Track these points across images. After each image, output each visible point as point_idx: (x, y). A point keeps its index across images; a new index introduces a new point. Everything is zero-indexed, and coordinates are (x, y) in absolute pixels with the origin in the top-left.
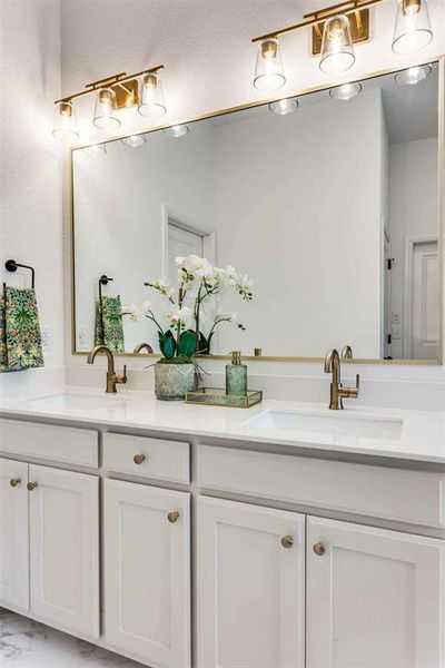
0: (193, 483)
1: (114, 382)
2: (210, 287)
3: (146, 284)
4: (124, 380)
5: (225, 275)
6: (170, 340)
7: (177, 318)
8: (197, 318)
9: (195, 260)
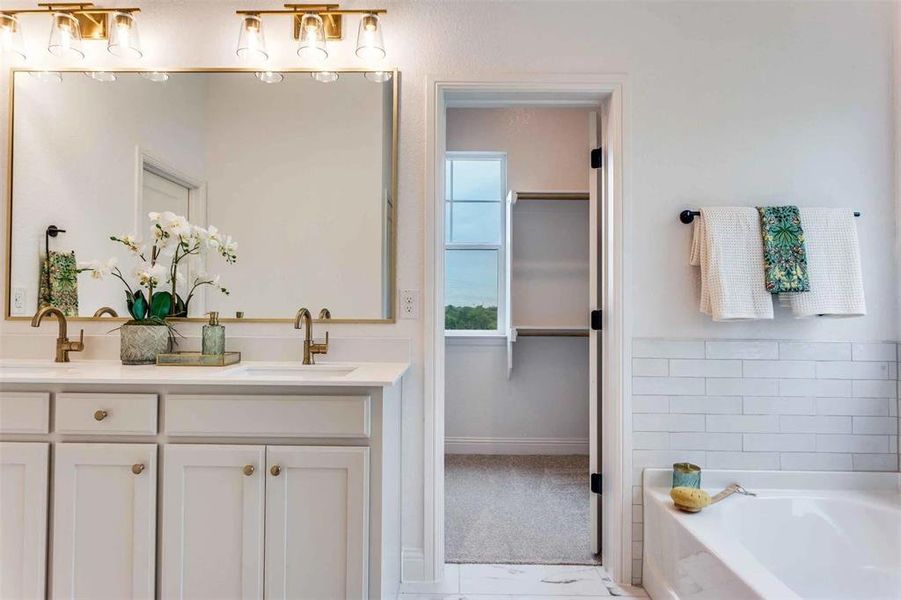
0: (160, 434)
1: (65, 350)
2: (187, 245)
3: (113, 239)
4: (81, 346)
5: (207, 235)
6: (140, 301)
7: (148, 276)
8: (174, 279)
9: (172, 217)
